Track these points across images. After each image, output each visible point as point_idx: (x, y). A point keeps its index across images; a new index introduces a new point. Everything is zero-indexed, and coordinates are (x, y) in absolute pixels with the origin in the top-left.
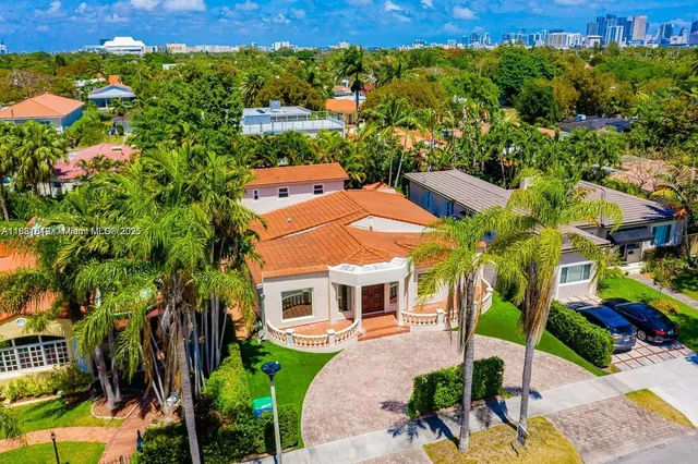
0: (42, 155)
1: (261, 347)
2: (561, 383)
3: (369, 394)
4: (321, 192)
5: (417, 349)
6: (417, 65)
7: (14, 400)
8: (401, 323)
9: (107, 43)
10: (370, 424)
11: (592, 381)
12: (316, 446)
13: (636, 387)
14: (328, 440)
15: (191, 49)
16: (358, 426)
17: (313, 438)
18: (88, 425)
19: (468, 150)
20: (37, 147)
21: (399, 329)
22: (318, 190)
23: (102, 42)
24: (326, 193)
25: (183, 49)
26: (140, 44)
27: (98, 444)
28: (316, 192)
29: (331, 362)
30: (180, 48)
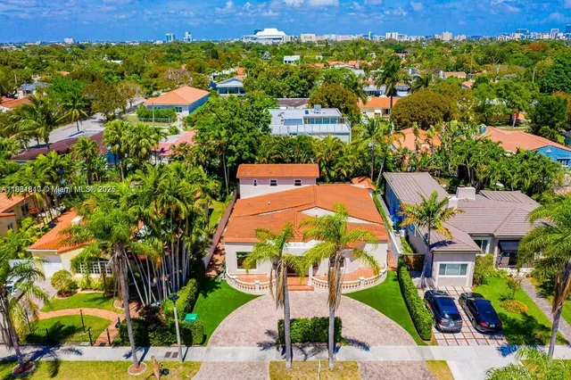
0: (143, 144)
1: (219, 283)
2: (388, 344)
3: (262, 325)
4: (300, 185)
5: (311, 303)
6: (491, 62)
7: (83, 290)
8: (310, 283)
9: (259, 33)
10: (249, 342)
11: (411, 347)
12: (213, 347)
13: (437, 358)
14: (221, 346)
15: (320, 38)
16: (243, 342)
17: (214, 343)
18: (109, 310)
19: (444, 157)
20: (140, 139)
21: (306, 287)
22: (298, 183)
23: (256, 32)
24: (303, 186)
25: (313, 38)
26: (282, 33)
27: (109, 321)
28: (296, 185)
29: (253, 301)
30: (311, 37)
